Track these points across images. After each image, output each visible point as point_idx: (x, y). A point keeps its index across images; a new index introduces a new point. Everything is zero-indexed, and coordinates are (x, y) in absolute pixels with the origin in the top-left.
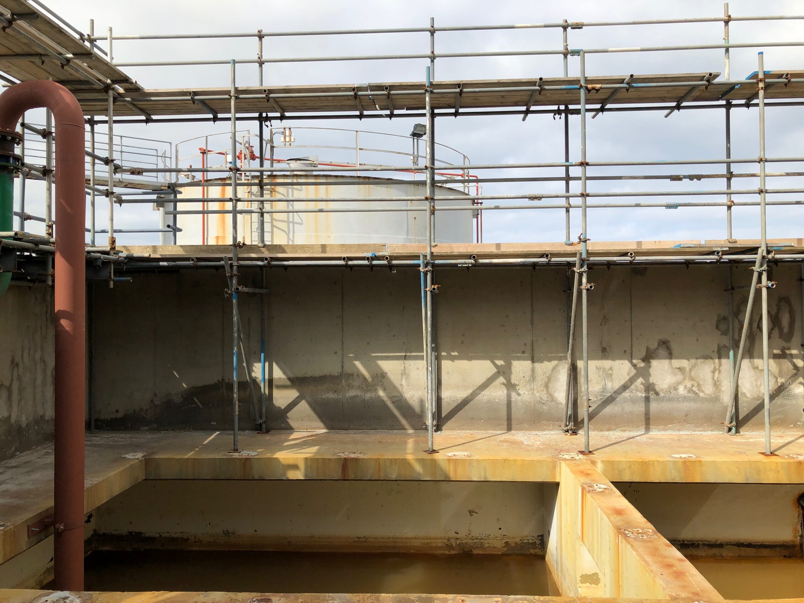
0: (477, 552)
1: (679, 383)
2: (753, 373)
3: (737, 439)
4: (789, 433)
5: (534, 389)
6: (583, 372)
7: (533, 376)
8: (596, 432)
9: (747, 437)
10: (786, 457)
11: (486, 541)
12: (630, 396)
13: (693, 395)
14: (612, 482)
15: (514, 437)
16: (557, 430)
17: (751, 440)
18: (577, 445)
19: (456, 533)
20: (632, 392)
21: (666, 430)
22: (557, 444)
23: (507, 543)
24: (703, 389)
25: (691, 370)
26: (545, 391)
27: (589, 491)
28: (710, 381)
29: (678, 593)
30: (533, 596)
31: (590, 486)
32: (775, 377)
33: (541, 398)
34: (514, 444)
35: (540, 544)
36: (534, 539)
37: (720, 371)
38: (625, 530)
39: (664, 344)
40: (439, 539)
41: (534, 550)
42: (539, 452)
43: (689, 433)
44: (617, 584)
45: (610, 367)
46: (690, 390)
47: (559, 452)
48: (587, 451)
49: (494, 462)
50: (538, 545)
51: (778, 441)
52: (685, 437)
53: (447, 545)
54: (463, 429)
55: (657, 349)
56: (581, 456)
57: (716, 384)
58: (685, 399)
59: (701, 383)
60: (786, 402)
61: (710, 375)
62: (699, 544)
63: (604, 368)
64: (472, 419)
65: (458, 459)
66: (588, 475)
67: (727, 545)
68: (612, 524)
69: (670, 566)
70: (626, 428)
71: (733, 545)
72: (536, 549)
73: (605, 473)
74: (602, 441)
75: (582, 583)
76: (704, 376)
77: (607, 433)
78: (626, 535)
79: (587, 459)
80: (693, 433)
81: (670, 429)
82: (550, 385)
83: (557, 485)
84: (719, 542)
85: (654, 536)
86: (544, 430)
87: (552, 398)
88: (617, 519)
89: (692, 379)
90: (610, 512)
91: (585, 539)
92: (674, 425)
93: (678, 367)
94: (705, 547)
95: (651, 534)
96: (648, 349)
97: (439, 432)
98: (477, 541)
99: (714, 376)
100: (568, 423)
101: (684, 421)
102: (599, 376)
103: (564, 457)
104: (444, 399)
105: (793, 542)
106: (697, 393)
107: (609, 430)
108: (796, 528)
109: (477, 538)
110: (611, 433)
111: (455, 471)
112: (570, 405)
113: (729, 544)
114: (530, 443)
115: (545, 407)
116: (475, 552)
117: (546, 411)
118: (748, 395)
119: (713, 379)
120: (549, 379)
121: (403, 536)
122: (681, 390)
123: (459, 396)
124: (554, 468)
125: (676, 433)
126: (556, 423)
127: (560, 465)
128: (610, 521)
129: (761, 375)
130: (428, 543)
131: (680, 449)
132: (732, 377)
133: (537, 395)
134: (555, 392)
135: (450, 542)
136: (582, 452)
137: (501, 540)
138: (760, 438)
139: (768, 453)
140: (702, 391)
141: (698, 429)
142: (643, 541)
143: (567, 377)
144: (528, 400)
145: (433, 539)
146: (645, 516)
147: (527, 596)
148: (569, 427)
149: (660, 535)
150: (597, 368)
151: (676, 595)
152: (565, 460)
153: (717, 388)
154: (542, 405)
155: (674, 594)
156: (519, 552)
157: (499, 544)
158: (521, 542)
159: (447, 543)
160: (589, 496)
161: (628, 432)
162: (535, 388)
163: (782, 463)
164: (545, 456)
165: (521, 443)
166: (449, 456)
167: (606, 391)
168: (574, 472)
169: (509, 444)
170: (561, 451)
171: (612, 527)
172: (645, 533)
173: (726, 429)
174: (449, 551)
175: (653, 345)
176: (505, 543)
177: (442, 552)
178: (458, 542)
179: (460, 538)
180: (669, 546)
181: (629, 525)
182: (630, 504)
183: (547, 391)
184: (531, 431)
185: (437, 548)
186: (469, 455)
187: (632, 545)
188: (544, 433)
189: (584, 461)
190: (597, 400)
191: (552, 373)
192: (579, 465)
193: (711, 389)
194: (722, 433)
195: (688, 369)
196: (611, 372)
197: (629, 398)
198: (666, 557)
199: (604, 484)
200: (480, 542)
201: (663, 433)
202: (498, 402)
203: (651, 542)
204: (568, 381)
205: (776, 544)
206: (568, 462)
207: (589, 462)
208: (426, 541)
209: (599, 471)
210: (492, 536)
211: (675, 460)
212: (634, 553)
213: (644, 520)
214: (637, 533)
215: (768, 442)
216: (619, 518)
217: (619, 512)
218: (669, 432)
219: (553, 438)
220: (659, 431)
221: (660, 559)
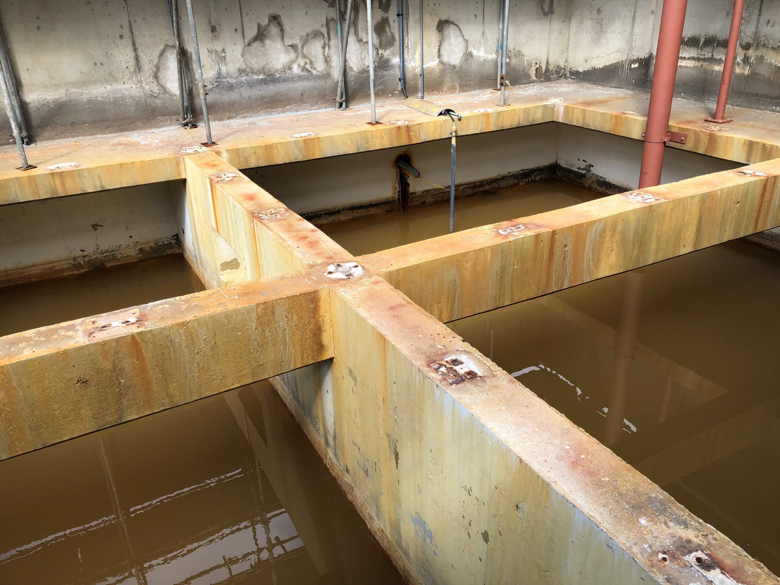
0: (110, 265)
1: (293, 62)
2: (358, 46)
3: (347, 113)
4: (389, 102)
5: (142, 82)
6: (194, 57)
7: (138, 66)
8: (217, 122)
9: (355, 110)
10: (388, 124)
11: (117, 252)
12: (246, 80)
13: (307, 74)
14: (240, 170)
15: (128, 138)
16: (175, 125)
17: (359, 113)
18: (198, 138)
19: (81, 250)
20: (247, 75)
21: (284, 112)
22: (177, 139)
23: (141, 250)
24: (316, 66)
25: (303, 47)
26: (155, 83)
27: (218, 182)
28: (321, 57)
29: (314, 261)
30: (173, 298)
31: (218, 177)
32: (377, 49)
33: (151, 91)
34: (130, 146)
35: (176, 243)
36: (169, 240)
37: (329, 46)
38: (259, 213)
39: (275, 19)
40: (62, 261)
41: (170, 251)
42: (159, 151)
43: (306, 113)
44: (257, 265)
45: (222, 49)
46: (304, 69)
47: (181, 148)
48: (210, 142)
49: (109, 168)
50: (174, 244)
51: (381, 111)
52: (303, 117)
53: (74, 265)
54: (65, 137)
55: (268, 25)
56: (204, 148)
57: (327, 60)
58: (300, 78)
59: (313, 60)
60: (385, 73)
61: (320, 50)
62: (321, 214)
63: (216, 51)
64: (73, 124)
65: (63, 172)
66: (214, 166)
67: (343, 210)
68: (245, 209)
69: (304, 238)
70: (246, 114)
71: (348, 209)
72: (173, 248)
73: (231, 162)
74: (224, 130)
75: (222, 270)
76: (315, 52)
77: (228, 122)
78: (260, 218)
79: (211, 151)
80: (310, 112)
81: (288, 111)
82: (160, 75)
83: (184, 181)
84: (336, 209)
85: (287, 214)
86: (162, 126)
87: (165, 90)
88: (250, 205)
89: (305, 57)
90: (241, 199)
91: (220, 230)
92: (291, 106)
93: (290, 45)
94: (326, 216)
95: (284, 213)
96: (259, 25)
97: (33, 145)
98: (107, 254)
99: (324, 52)
100: (186, 116)
101: (300, 101)
102: (212, 60)
103: (186, 152)
104: (30, 104)
105: (393, 198)
106: (310, 71)
107: (229, 118)
108: (395, 186)
109: (107, 252)
110: (232, 121)
111: (63, 185)
112: (185, 95)
113: (345, 210)
114: (147, 143)
115: (158, 101)
116: (108, 265)
117: (160, 105)
118: (355, 69)
119: (324, 55)
120: (158, 67)
121: (18, 267)
122: (296, 70)
123: (49, 98)
124: (178, 164)
125: (294, 114)
126: (173, 117)
127: (184, 161)
128: (243, 207)
129: (365, 47)
130: (50, 268)
131: (299, 128)
132: (340, 51)
133: (147, 87)
134: (166, 83)
135: (77, 262)
136: (205, 144)
137: (134, 248)
138: (366, 110)
139: (374, 122)
140: (315, 69)
141: (313, 108)
142: (278, 220)
143: (178, 63)
144: (138, 95)
145: (56, 262)
146: (276, 197)
147: (167, 300)
148: (187, 120)
149: (291, 212)
150: (209, 52)
151: (313, 263)
152: (189, 154)
153: (328, 64)
154: (155, 99)
155: (311, 263)
156: (156, 255)
157: (133, 252)
158: (155, 245)
159: (73, 263)
160: (218, 186)
161: (248, 118)
162: (143, 79)
163: (385, 130)
164: (167, 154)
165: (138, 143)
166: (50, 170)
167: (222, 77)
168: (199, 166)
169: (123, 147)
170: (183, 146)
171: (246, 212)
172: (278, 213)
173: (338, 105)
174: (78, 271)
175: (265, 22)
176: (139, 249)
177: (70, 273)
178: (86, 259)
179: (88, 255)
180: (300, 220)
181: (262, 207)
182: (260, 188)
183: (158, 82)
184: (146, 129)
185: (62, 270)
186: (77, 165)
187: (267, 226)
188: (162, 130)
189: (209, 152)
190: (214, 87)
191: (159, 61)
192: (203, 158)
193: (323, 66)
194: (334, 109)
195: (300, 46)
196: (224, 55)
197: (246, 82)
198: (300, 231)
199: (232, 173)
200: (111, 254)
201: (282, 115)
202: (102, 101)
203: (283, 220)
204: (179, 67)
205: (380, 202)
206: (192, 156)
207: (214, 153)
208: (47, 266)
209: (225, 161)
210: (124, 246)
211: (297, 139)
212: (270, 233)
213: (276, 200)
214: (270, 214)
215: (373, 112)
216: (251, 203)
217: (251, 198)
218: (288, 114)
219: (172, 134)
220: (278, 114)
221: (295, 234)
